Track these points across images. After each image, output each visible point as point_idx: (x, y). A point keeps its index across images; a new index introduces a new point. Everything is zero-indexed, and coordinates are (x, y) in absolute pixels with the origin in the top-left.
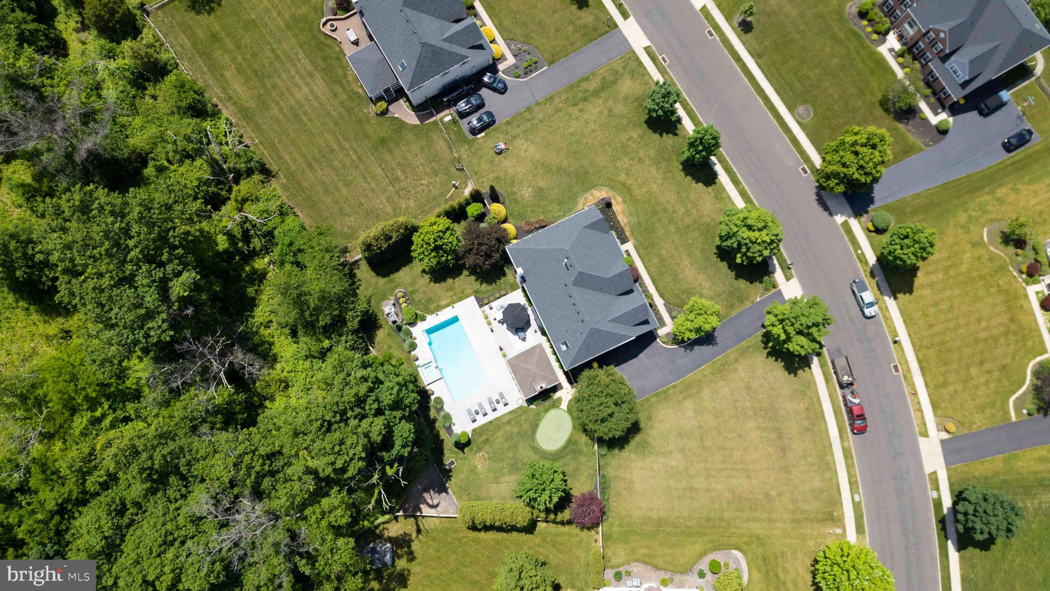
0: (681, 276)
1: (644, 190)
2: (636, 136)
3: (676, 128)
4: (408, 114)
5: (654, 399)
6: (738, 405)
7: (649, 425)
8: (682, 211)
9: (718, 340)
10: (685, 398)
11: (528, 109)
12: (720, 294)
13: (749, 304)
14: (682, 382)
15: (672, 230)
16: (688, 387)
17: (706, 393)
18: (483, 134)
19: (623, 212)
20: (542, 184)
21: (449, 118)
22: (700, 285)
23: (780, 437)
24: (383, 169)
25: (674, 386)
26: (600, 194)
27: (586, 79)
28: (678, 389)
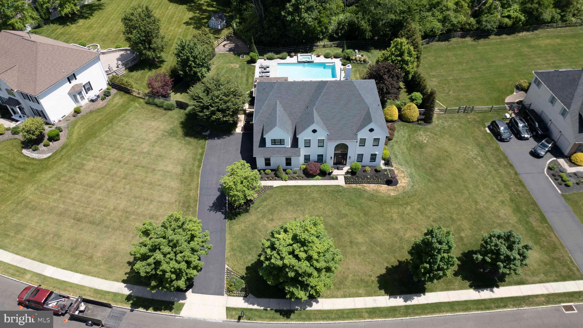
0: (290, 208)
1: (395, 216)
2: (463, 235)
3: (464, 278)
4: (516, 99)
5: (200, 151)
6: (146, 202)
7: (183, 142)
8: (360, 239)
9: (212, 213)
10: (184, 170)
11: (511, 165)
12: (253, 232)
13: (227, 254)
14: (198, 174)
15: (341, 221)
16: (191, 174)
17: (175, 184)
18: (488, 131)
19: (377, 191)
20: (429, 150)
21: (508, 116)
22: (272, 220)
23: (92, 223)
24: (468, 78)
25: (199, 167)
26: (403, 182)
27: (543, 219)
28: (195, 169)
